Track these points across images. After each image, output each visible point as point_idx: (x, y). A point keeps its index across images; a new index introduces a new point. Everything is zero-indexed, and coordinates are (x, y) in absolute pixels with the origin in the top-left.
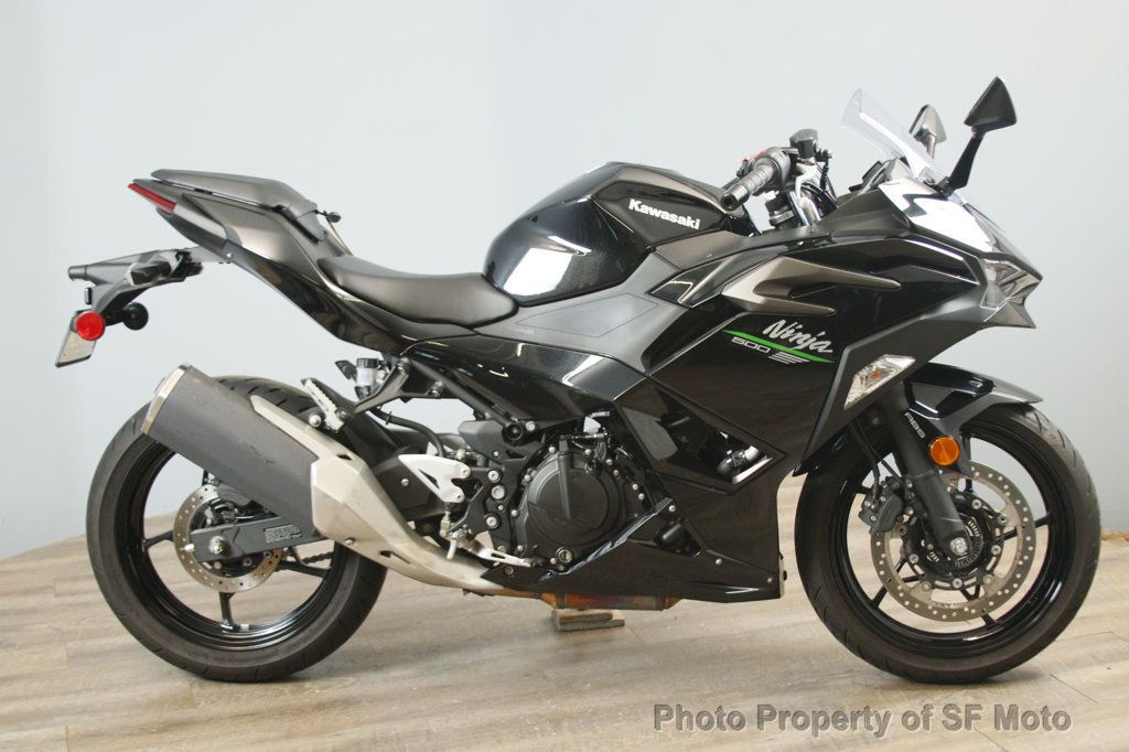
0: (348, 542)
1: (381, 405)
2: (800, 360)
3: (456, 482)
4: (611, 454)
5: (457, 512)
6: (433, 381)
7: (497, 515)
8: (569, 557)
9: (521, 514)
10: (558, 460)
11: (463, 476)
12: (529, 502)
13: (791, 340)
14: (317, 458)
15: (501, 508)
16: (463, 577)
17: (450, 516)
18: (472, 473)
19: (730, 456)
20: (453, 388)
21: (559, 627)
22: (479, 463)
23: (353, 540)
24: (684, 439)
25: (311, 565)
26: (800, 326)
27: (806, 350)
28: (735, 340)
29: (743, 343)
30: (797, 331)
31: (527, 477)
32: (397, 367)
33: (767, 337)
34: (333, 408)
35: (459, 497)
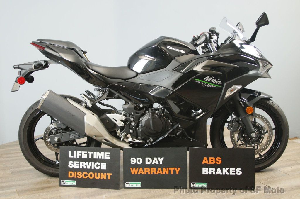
0: (94, 137)
1: (101, 101)
2: (213, 86)
3: (122, 121)
4: (163, 112)
5: (122, 129)
6: (115, 94)
7: (133, 129)
8: (152, 140)
9: (139, 129)
10: (149, 114)
11: (124, 119)
12: (141, 126)
13: (211, 81)
14: (86, 114)
15: (134, 127)
17: (120, 130)
18: (126, 118)
19: (194, 112)
20: (120, 96)
22: (128, 116)
24: (182, 108)
25: (81, 145)
26: (213, 78)
27: (215, 84)
28: (196, 81)
29: (199, 82)
30: (212, 79)
31: (141, 119)
32: (106, 90)
33: (205, 80)
34: (89, 101)
35: (123, 125)
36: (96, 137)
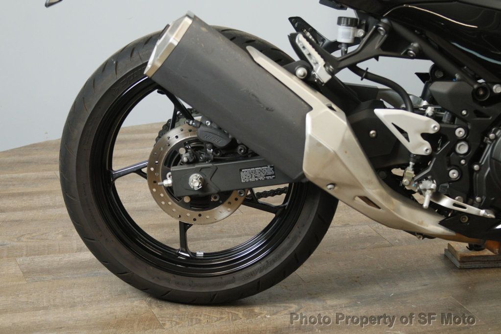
0: (330, 186)
1: (360, 62)
3: (425, 136)
5: (421, 163)
6: (408, 43)
7: (458, 167)
9: (483, 169)
11: (432, 132)
12: (491, 158)
14: (311, 108)
15: (463, 162)
16: (422, 223)
17: (414, 167)
18: (441, 128)
20: (427, 49)
21: (458, 265)
22: (445, 120)
23: (334, 184)
25: (261, 200)
31: (491, 135)
34: (321, 62)
35: (427, 150)
36: (336, 188)
